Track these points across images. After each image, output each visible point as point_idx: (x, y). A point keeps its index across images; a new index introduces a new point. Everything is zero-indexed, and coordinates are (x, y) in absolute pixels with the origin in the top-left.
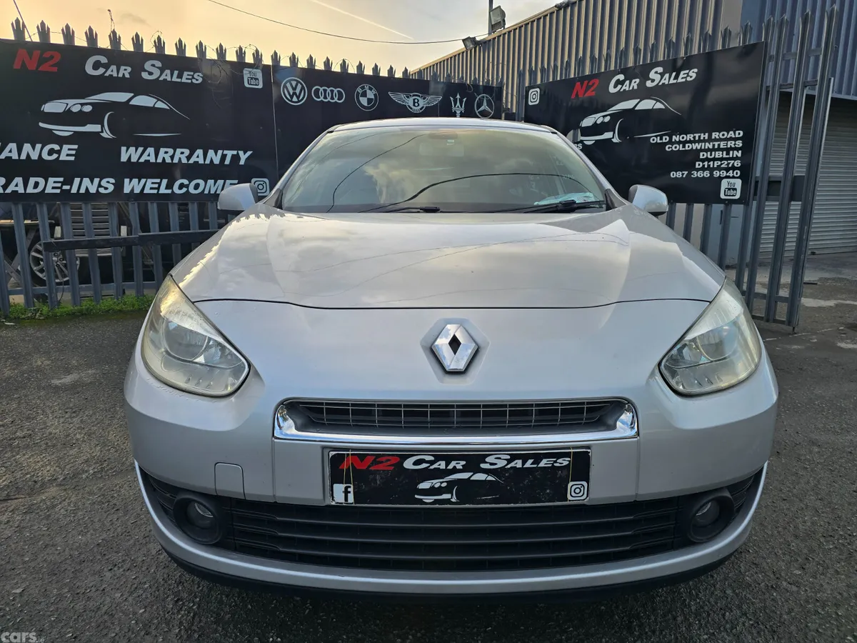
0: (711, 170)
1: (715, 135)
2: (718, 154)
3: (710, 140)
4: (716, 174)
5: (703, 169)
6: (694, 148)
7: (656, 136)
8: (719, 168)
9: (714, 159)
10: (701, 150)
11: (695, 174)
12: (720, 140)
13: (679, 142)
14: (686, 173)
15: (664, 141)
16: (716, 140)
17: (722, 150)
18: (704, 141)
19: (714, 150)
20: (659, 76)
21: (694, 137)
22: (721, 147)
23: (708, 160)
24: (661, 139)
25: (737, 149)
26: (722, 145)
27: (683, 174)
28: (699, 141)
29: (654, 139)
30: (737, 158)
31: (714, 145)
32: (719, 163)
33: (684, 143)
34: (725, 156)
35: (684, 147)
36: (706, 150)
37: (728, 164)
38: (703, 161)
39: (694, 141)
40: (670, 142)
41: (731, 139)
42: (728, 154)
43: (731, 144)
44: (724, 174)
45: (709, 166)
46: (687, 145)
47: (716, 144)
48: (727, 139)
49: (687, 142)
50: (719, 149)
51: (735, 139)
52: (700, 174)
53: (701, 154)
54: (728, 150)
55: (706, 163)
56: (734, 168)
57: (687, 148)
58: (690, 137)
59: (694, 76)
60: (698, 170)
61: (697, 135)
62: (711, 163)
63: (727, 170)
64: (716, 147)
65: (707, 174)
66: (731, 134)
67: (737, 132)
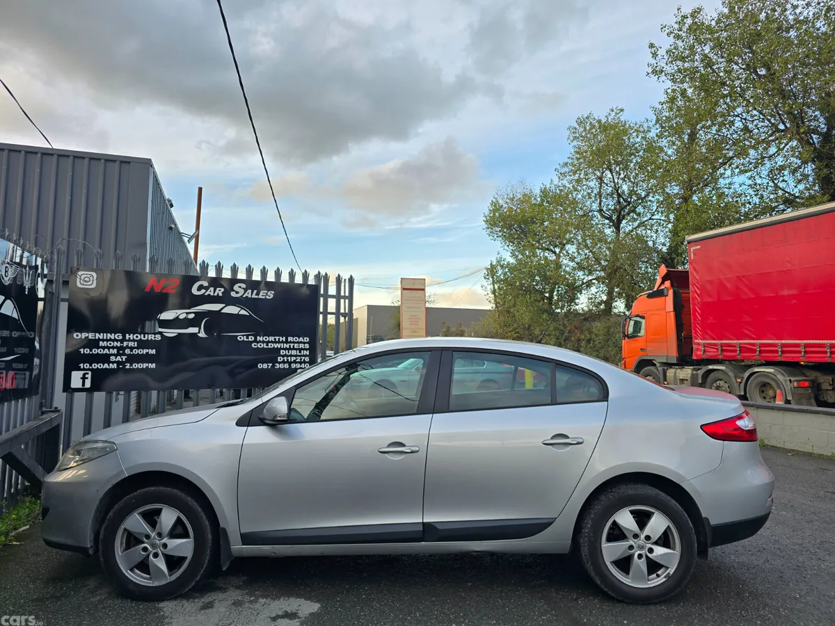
0: (290, 363)
1: (290, 339)
2: (294, 352)
3: (287, 342)
4: (293, 366)
5: (284, 362)
6: (276, 347)
7: (243, 336)
8: (295, 362)
9: (291, 356)
10: (281, 349)
11: (278, 366)
12: (294, 342)
13: (263, 342)
14: (271, 365)
15: (250, 340)
16: (291, 342)
17: (296, 349)
18: (282, 342)
19: (290, 349)
20: (243, 291)
21: (275, 339)
22: (295, 347)
23: (286, 355)
24: (247, 338)
25: (306, 350)
26: (296, 346)
27: (268, 366)
28: (279, 342)
29: (241, 337)
30: (305, 356)
31: (290, 346)
32: (295, 358)
33: (268, 343)
34: (298, 354)
35: (267, 345)
36: (285, 349)
37: (301, 359)
38: (283, 356)
39: (275, 342)
40: (255, 341)
41: (301, 342)
42: (300, 352)
43: (302, 346)
44: (298, 366)
45: (288, 360)
46: (270, 344)
47: (292, 345)
48: (298, 342)
49: (269, 342)
50: (294, 349)
51: (304, 343)
52: (281, 366)
53: (282, 351)
54: (300, 350)
55: (285, 358)
56: (305, 362)
57: (270, 347)
58: (271, 339)
59: (272, 296)
60: (280, 363)
61: (277, 338)
62: (289, 358)
63: (301, 363)
64: (292, 347)
65: (286, 366)
66: (301, 339)
67: (305, 338)
